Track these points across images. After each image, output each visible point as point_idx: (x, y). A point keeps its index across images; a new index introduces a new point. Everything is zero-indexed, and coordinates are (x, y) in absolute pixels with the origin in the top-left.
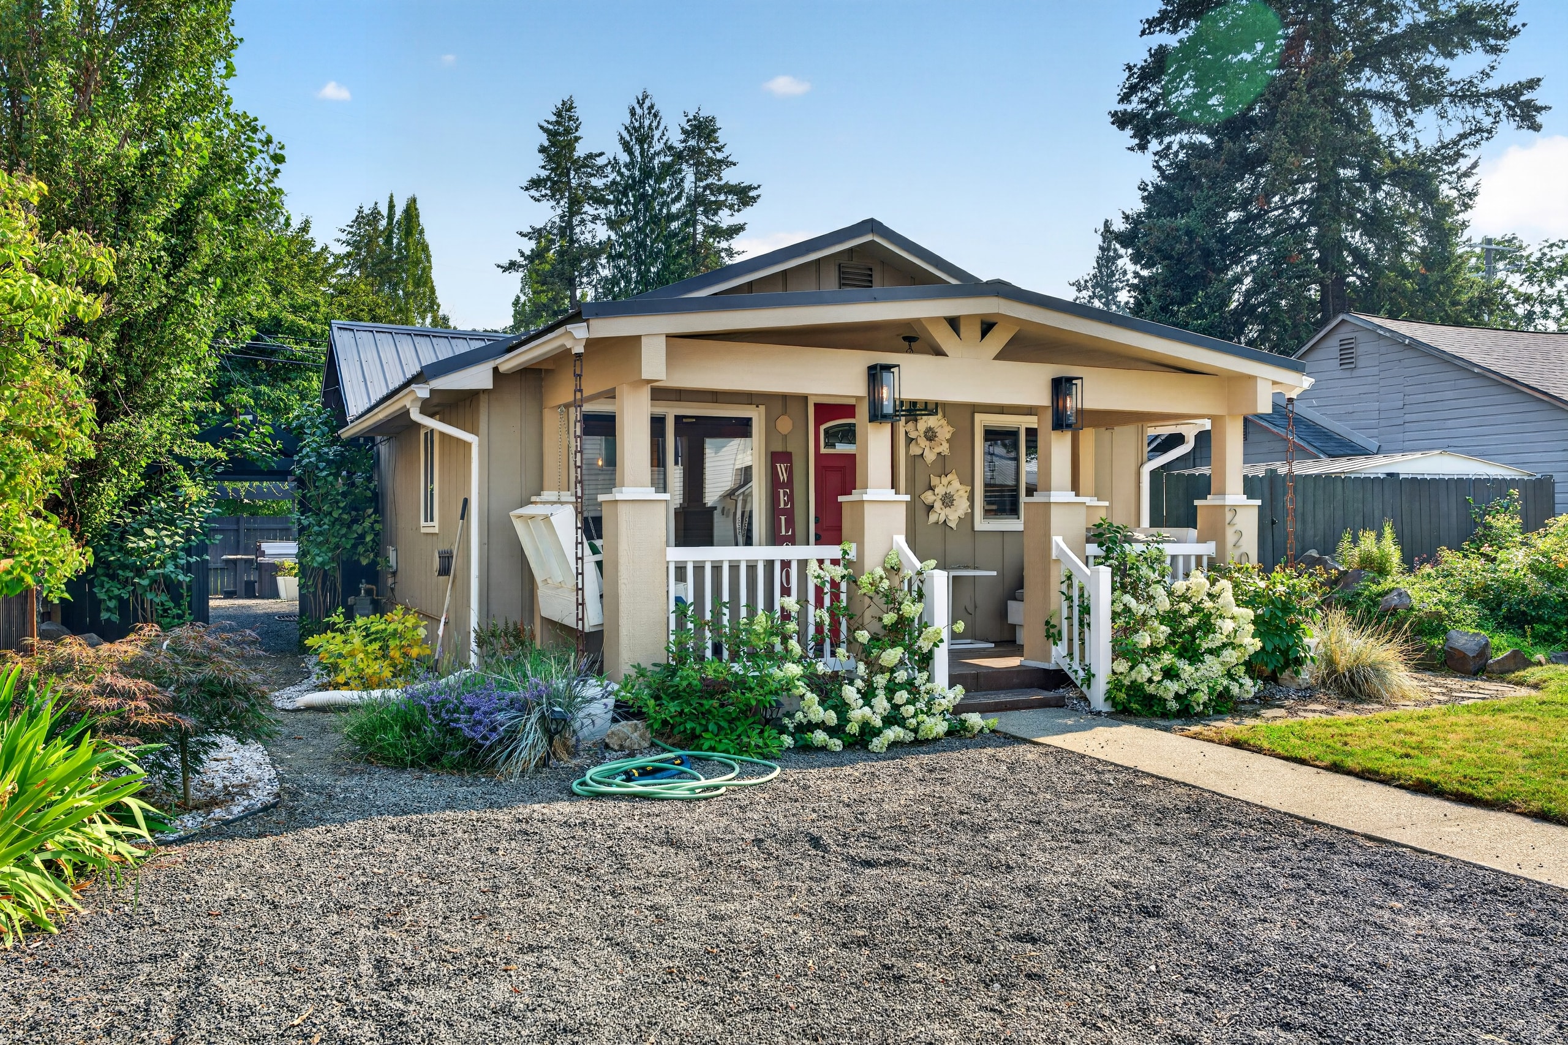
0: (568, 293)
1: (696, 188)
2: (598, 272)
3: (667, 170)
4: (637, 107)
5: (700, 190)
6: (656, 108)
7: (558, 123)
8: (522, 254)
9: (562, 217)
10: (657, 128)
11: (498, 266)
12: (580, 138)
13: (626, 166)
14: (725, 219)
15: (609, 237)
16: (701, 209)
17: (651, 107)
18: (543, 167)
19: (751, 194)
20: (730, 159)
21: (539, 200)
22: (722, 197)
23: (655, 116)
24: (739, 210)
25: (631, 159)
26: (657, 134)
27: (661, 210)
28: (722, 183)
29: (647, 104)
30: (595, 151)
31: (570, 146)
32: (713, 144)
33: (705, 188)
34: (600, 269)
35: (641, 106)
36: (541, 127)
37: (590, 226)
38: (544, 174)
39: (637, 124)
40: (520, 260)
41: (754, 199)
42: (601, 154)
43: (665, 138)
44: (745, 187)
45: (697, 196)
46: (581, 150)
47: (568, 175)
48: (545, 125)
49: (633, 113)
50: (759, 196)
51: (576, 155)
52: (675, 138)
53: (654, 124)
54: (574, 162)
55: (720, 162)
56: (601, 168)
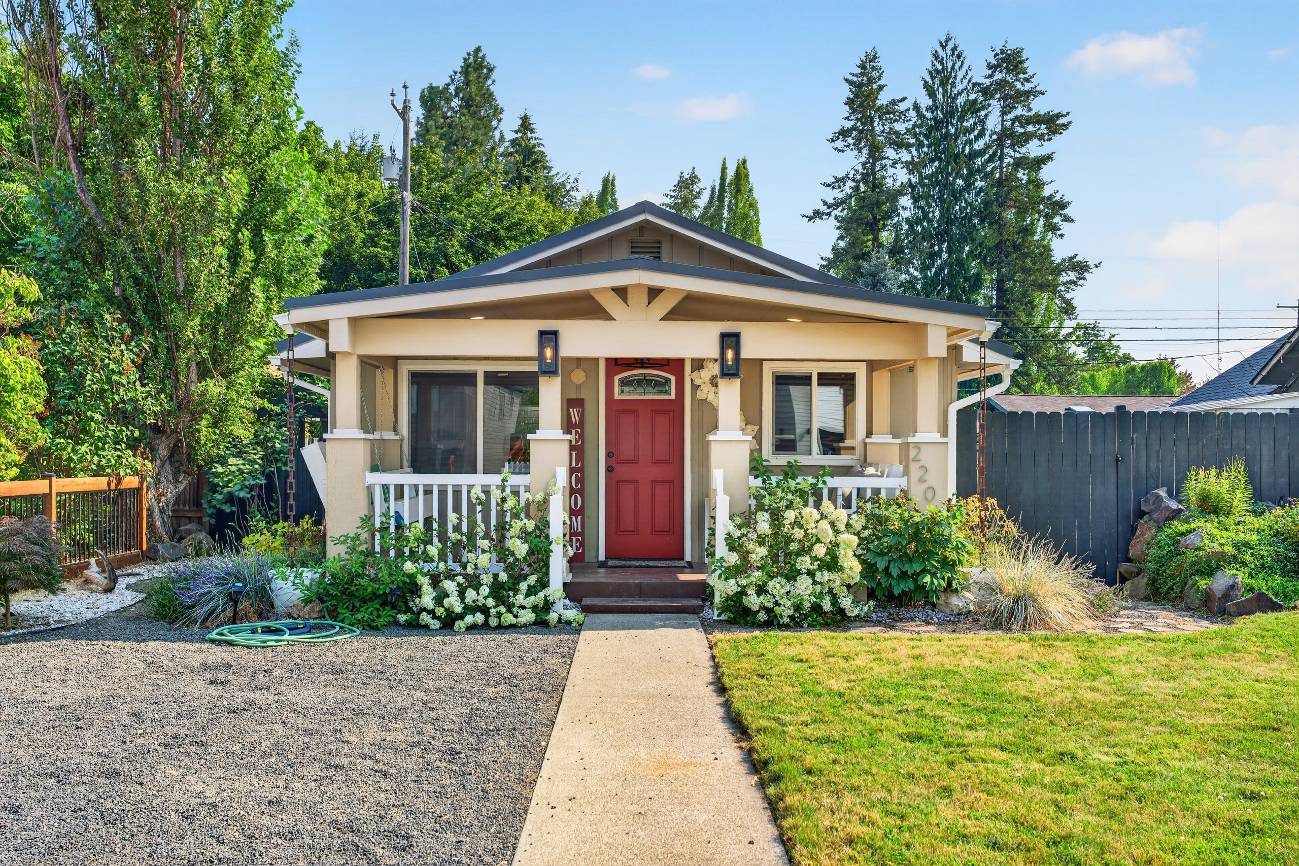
0: (871, 237)
1: (1003, 121)
2: (898, 215)
3: (973, 107)
4: (940, 50)
5: (1008, 124)
6: (959, 49)
7: (862, 74)
8: (825, 203)
9: (864, 165)
10: (960, 68)
11: (804, 216)
12: (884, 86)
13: (928, 109)
14: (1033, 149)
15: (910, 180)
16: (1009, 142)
17: (954, 49)
18: (847, 118)
19: (1061, 121)
20: (1038, 89)
21: (842, 151)
22: (1030, 128)
23: (959, 56)
24: (1050, 139)
25: (934, 101)
26: (960, 75)
27: (963, 148)
28: (1031, 113)
29: (951, 45)
30: (899, 98)
31: (873, 96)
32: (1021, 76)
33: (1013, 121)
34: (901, 211)
35: (943, 47)
36: (846, 80)
37: (891, 171)
38: (849, 125)
39: (939, 67)
40: (823, 209)
41: (1065, 126)
42: (904, 99)
43: (968, 77)
44: (1053, 116)
45: (1004, 129)
46: (883, 99)
47: (872, 122)
48: (850, 77)
49: (936, 56)
50: (1069, 123)
51: (879, 103)
52: (980, 75)
53: (958, 64)
54: (878, 110)
55: (1027, 94)
56: (903, 113)
